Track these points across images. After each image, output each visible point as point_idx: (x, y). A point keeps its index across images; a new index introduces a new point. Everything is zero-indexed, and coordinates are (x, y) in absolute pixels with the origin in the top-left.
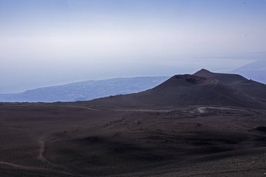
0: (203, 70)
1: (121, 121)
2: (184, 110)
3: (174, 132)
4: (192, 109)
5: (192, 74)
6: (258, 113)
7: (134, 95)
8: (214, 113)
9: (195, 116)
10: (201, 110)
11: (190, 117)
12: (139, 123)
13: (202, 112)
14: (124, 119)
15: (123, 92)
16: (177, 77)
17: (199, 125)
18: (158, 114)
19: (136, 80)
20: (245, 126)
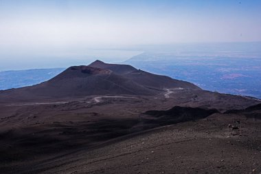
0: (98, 61)
1: (14, 116)
2: (81, 100)
3: (72, 123)
4: (88, 99)
5: (87, 65)
6: (147, 99)
7: (28, 89)
8: (109, 102)
9: (92, 106)
10: (97, 100)
11: (88, 107)
12: (35, 117)
13: (98, 101)
14: (17, 114)
15: (15, 86)
16: (73, 68)
17: (96, 114)
18: (55, 106)
19: (30, 72)
20: (136, 112)
